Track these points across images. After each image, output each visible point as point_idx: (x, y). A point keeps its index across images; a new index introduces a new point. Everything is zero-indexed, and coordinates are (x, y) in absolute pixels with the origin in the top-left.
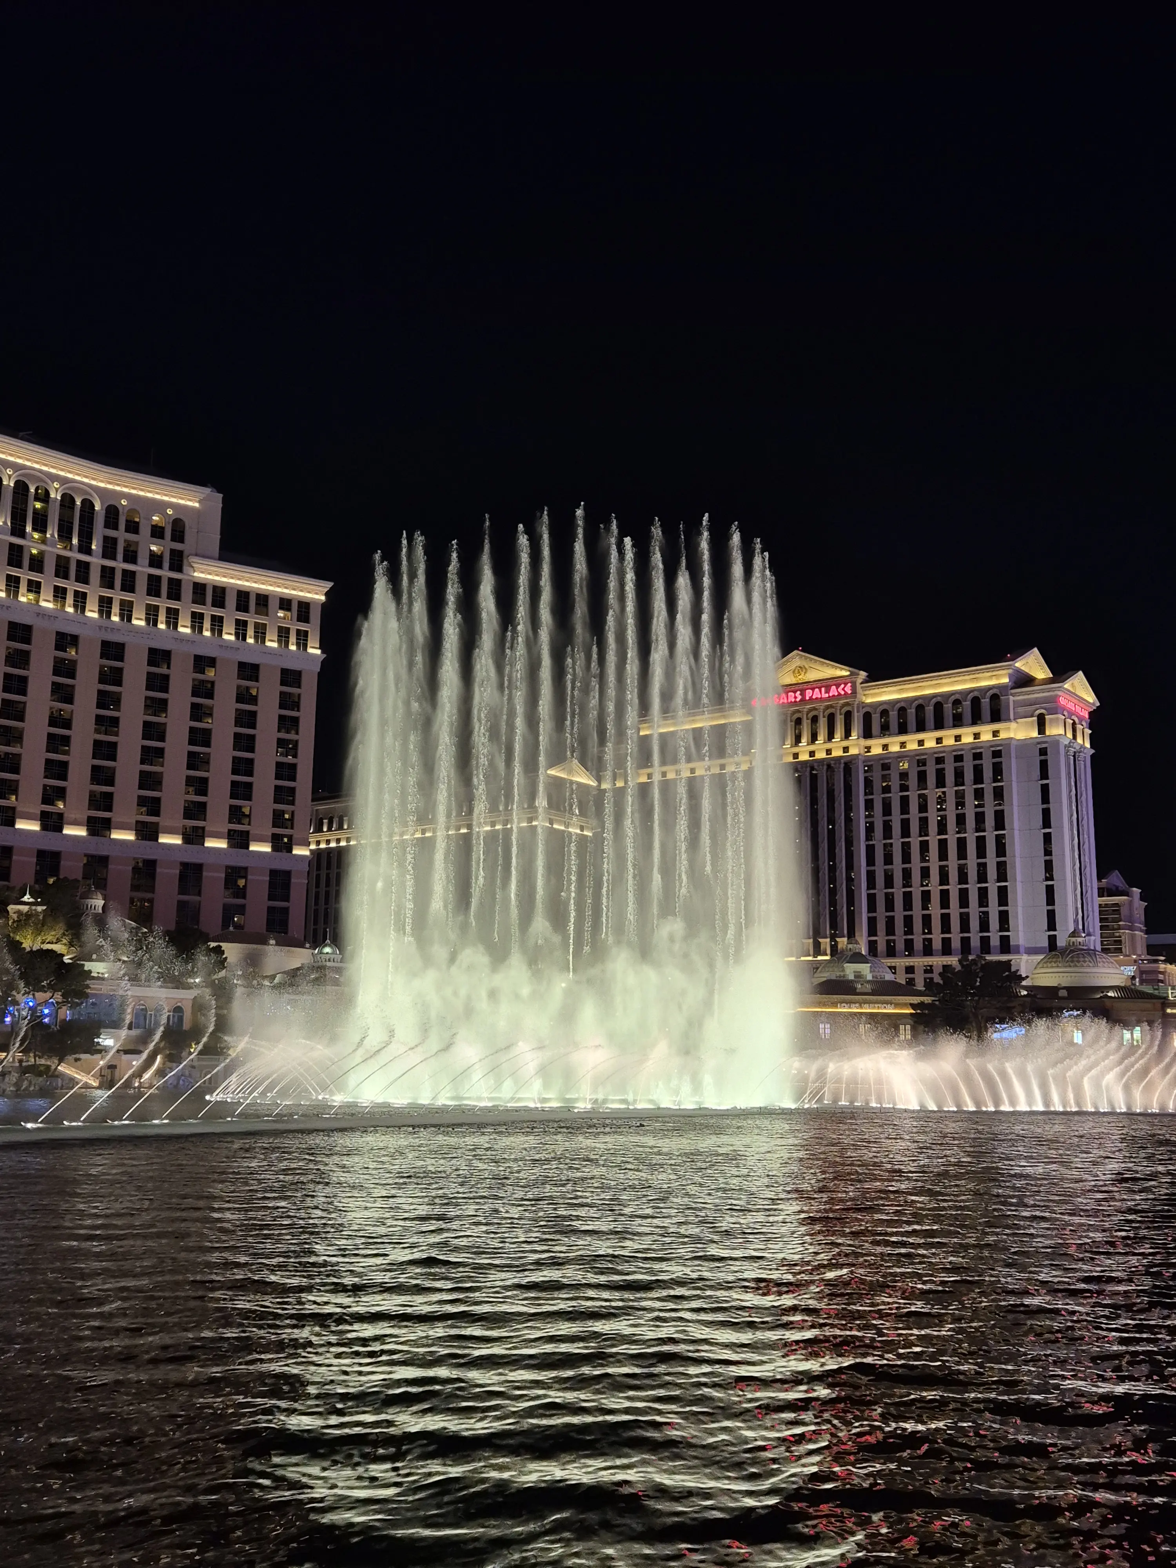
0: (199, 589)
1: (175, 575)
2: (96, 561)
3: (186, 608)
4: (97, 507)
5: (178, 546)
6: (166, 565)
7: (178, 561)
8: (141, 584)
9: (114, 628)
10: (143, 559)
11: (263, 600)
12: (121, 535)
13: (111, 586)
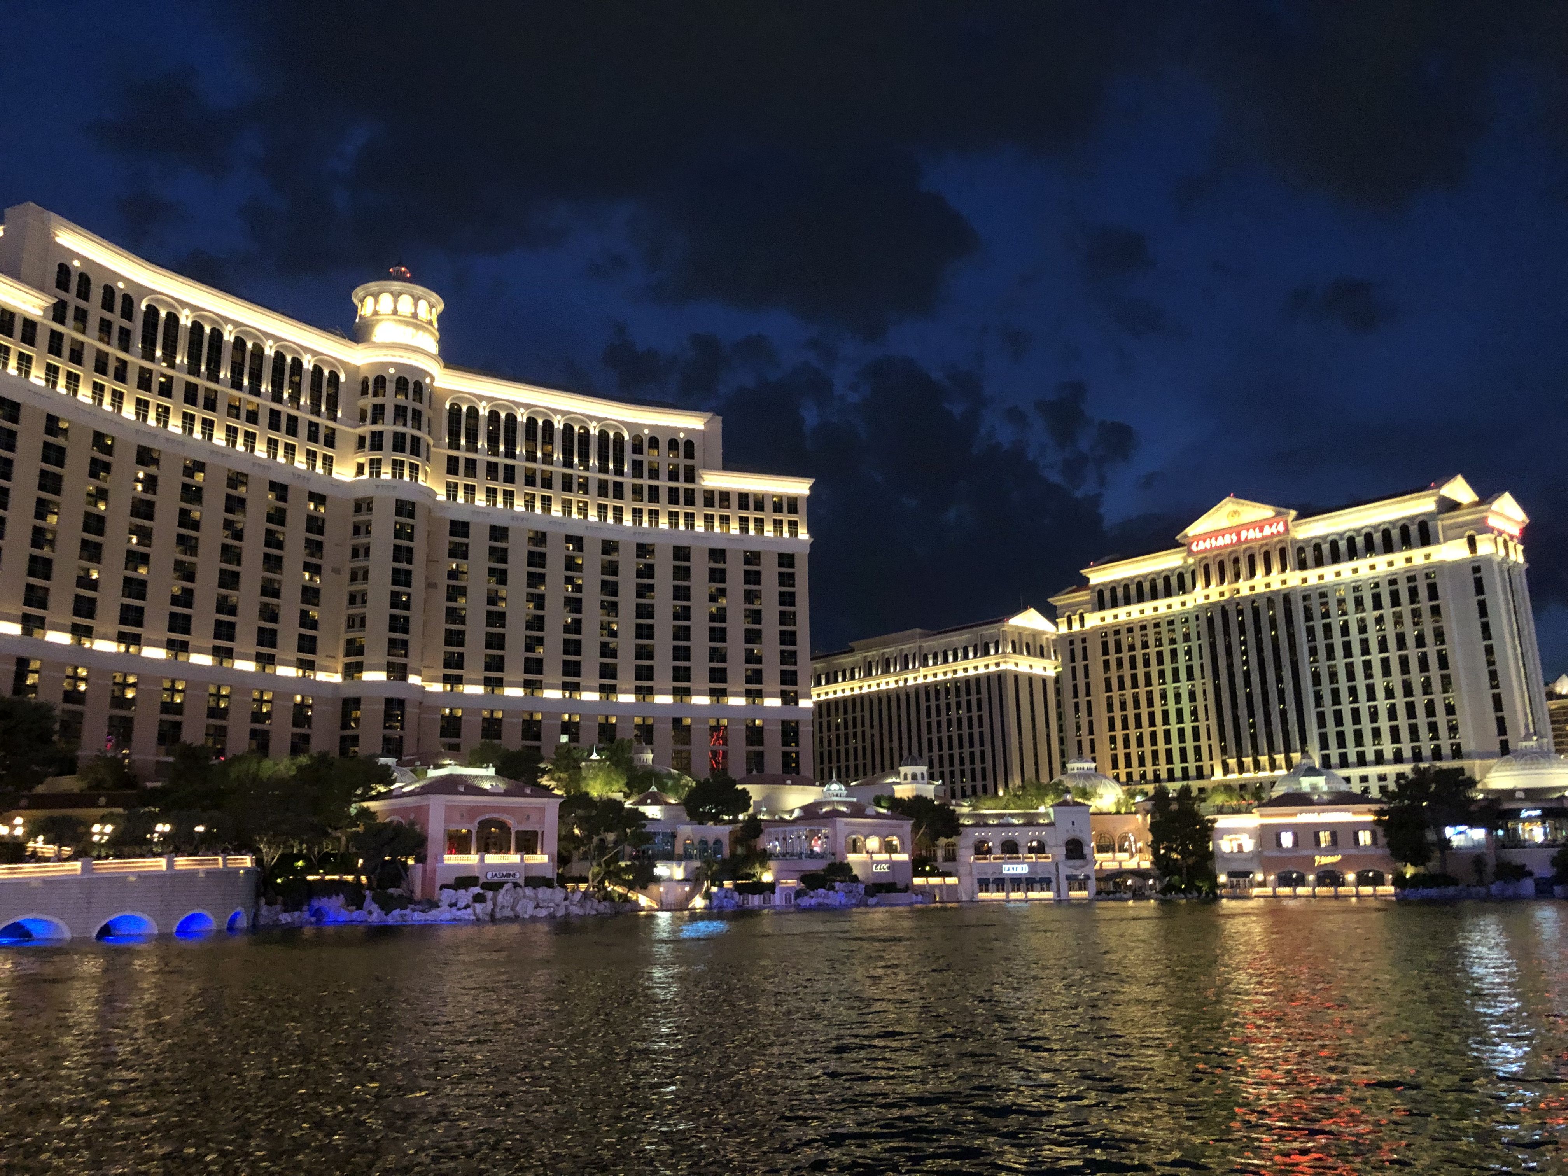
0: (709, 494)
1: (689, 486)
2: (628, 481)
3: (699, 511)
4: (626, 438)
5: (690, 462)
6: (682, 477)
7: (690, 474)
8: (664, 496)
9: (645, 533)
10: (664, 475)
11: (759, 499)
12: (646, 457)
13: (641, 500)
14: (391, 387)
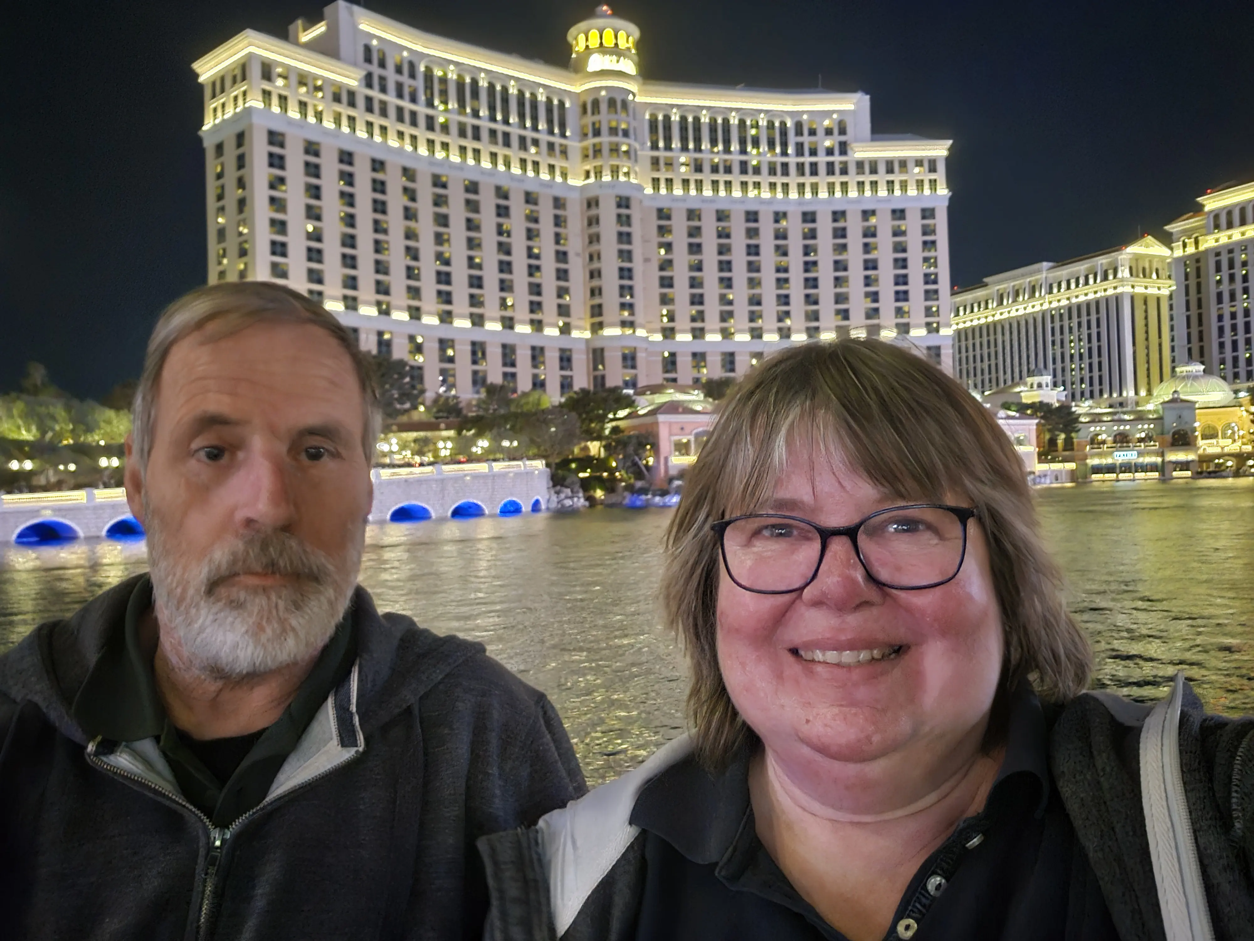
0: (860, 165)
1: (843, 158)
2: (792, 160)
3: (852, 179)
4: (789, 124)
5: (843, 138)
6: (837, 151)
7: (844, 148)
8: (822, 169)
9: (808, 202)
10: (821, 152)
11: (903, 164)
12: (806, 139)
13: (803, 174)
14: (604, 107)
